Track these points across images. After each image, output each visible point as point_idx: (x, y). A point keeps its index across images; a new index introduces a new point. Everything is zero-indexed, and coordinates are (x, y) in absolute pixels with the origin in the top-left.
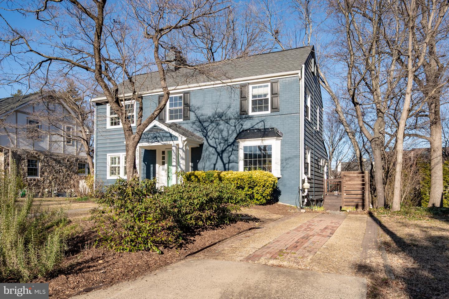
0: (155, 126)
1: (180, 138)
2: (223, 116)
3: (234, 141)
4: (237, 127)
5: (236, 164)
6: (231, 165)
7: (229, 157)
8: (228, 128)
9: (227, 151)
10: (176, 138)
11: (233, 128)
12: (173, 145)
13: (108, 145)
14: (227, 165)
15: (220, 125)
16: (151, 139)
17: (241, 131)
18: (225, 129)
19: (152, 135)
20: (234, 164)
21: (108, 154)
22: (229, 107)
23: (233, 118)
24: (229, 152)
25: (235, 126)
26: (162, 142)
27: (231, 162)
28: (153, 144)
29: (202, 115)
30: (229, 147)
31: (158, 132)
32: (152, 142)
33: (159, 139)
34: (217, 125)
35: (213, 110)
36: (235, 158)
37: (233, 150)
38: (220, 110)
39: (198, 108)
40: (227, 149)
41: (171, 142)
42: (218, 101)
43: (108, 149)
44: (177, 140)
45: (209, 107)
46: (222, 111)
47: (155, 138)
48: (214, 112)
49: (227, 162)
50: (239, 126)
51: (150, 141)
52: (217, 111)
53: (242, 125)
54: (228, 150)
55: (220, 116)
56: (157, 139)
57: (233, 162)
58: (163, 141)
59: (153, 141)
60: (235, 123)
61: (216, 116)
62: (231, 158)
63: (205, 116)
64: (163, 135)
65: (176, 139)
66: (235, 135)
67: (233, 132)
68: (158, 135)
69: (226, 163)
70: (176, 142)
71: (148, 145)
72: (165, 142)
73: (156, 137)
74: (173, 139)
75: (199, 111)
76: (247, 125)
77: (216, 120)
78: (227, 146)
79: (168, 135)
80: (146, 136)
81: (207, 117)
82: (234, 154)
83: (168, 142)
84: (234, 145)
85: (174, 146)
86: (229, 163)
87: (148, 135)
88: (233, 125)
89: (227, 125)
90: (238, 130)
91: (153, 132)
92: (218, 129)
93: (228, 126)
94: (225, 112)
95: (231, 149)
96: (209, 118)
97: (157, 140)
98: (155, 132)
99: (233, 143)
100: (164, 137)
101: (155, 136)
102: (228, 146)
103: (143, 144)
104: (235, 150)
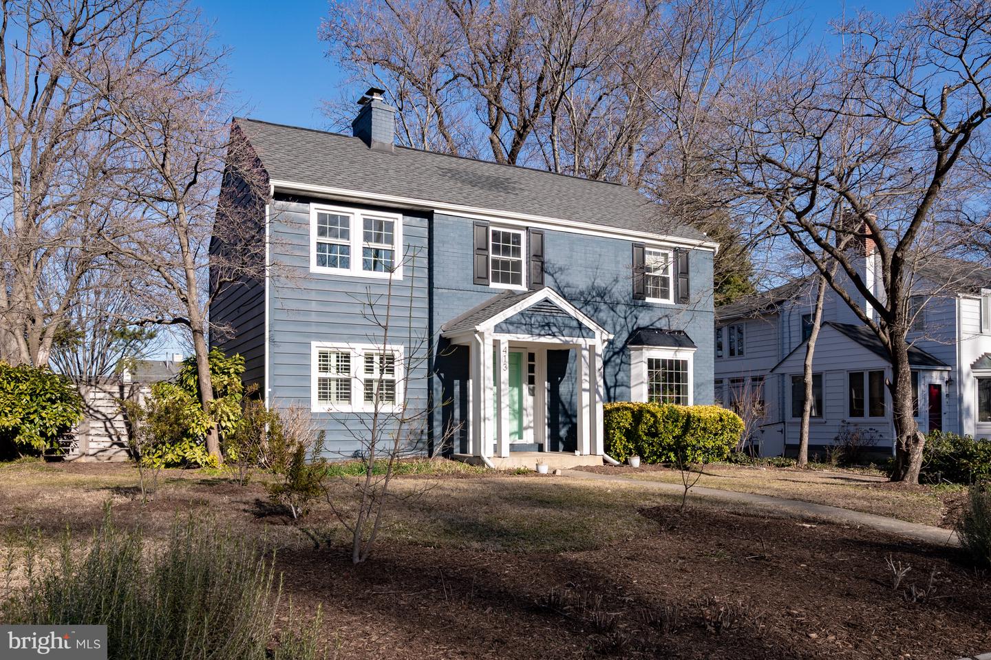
0: (546, 300)
1: (598, 334)
2: (605, 294)
3: (624, 347)
4: (628, 320)
5: (627, 389)
6: (618, 390)
7: (616, 376)
8: (614, 319)
9: (613, 364)
10: (589, 333)
11: (622, 321)
12: (583, 346)
13: (314, 318)
14: (612, 390)
15: (600, 311)
16: (537, 328)
17: (635, 328)
18: (610, 322)
19: (539, 319)
20: (623, 388)
21: (314, 344)
22: (616, 281)
23: (623, 302)
24: (616, 365)
25: (625, 318)
26: (562, 338)
27: (619, 386)
28: (543, 340)
29: (568, 286)
30: (616, 356)
31: (555, 314)
32: (540, 335)
33: (554, 329)
34: (595, 311)
35: (588, 280)
36: (625, 378)
37: (622, 362)
38: (601, 283)
39: (560, 269)
40: (613, 359)
41: (581, 341)
42: (597, 263)
43: (314, 329)
44: (593, 337)
45: (580, 272)
46: (604, 285)
47: (547, 328)
48: (590, 284)
49: (612, 384)
50: (632, 319)
51: (537, 331)
52: (595, 284)
53: (637, 318)
54: (614, 361)
55: (602, 294)
56: (550, 329)
57: (622, 385)
58: (563, 336)
59: (543, 333)
60: (625, 312)
61: (594, 294)
62: (619, 377)
63: (574, 290)
64: (563, 323)
65: (591, 334)
66: (625, 336)
67: (622, 327)
68: (552, 320)
69: (611, 387)
70: (590, 342)
71: (530, 339)
72: (568, 339)
73: (548, 325)
74: (585, 334)
75: (562, 277)
76: (644, 319)
77: (594, 299)
78: (612, 353)
79: (575, 324)
80: (527, 319)
81: (578, 291)
82: (624, 371)
83: (575, 339)
84: (623, 354)
85: (586, 349)
86: (615, 386)
87: (530, 318)
88: (622, 315)
89: (612, 313)
90: (630, 326)
91: (542, 313)
92: (597, 318)
93: (613, 316)
94: (609, 289)
95: (618, 361)
96: (582, 293)
97: (550, 332)
98: (548, 314)
99: (623, 350)
100: (566, 326)
101: (546, 321)
102: (615, 353)
103: (519, 336)
104: (625, 363)
